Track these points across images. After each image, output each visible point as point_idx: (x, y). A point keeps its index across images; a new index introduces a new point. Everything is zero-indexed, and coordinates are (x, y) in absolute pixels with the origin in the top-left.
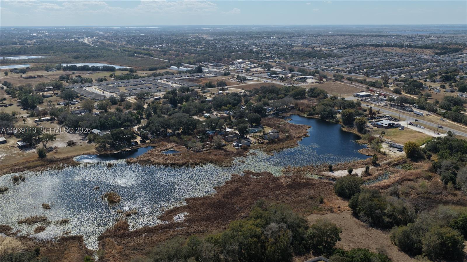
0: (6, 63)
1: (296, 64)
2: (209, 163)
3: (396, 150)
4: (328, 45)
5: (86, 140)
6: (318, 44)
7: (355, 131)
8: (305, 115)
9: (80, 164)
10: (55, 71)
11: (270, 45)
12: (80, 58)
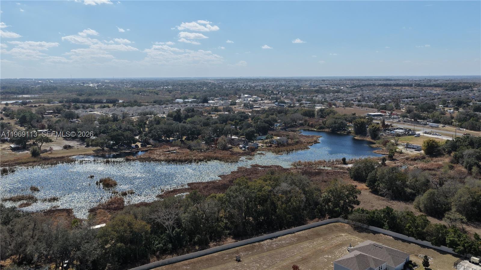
0: (8, 99)
1: (304, 97)
2: (214, 160)
3: (413, 150)
4: (336, 85)
5: (84, 145)
6: (326, 84)
7: (369, 139)
8: (316, 130)
9: (76, 161)
10: (58, 103)
11: (277, 86)
12: (84, 95)
